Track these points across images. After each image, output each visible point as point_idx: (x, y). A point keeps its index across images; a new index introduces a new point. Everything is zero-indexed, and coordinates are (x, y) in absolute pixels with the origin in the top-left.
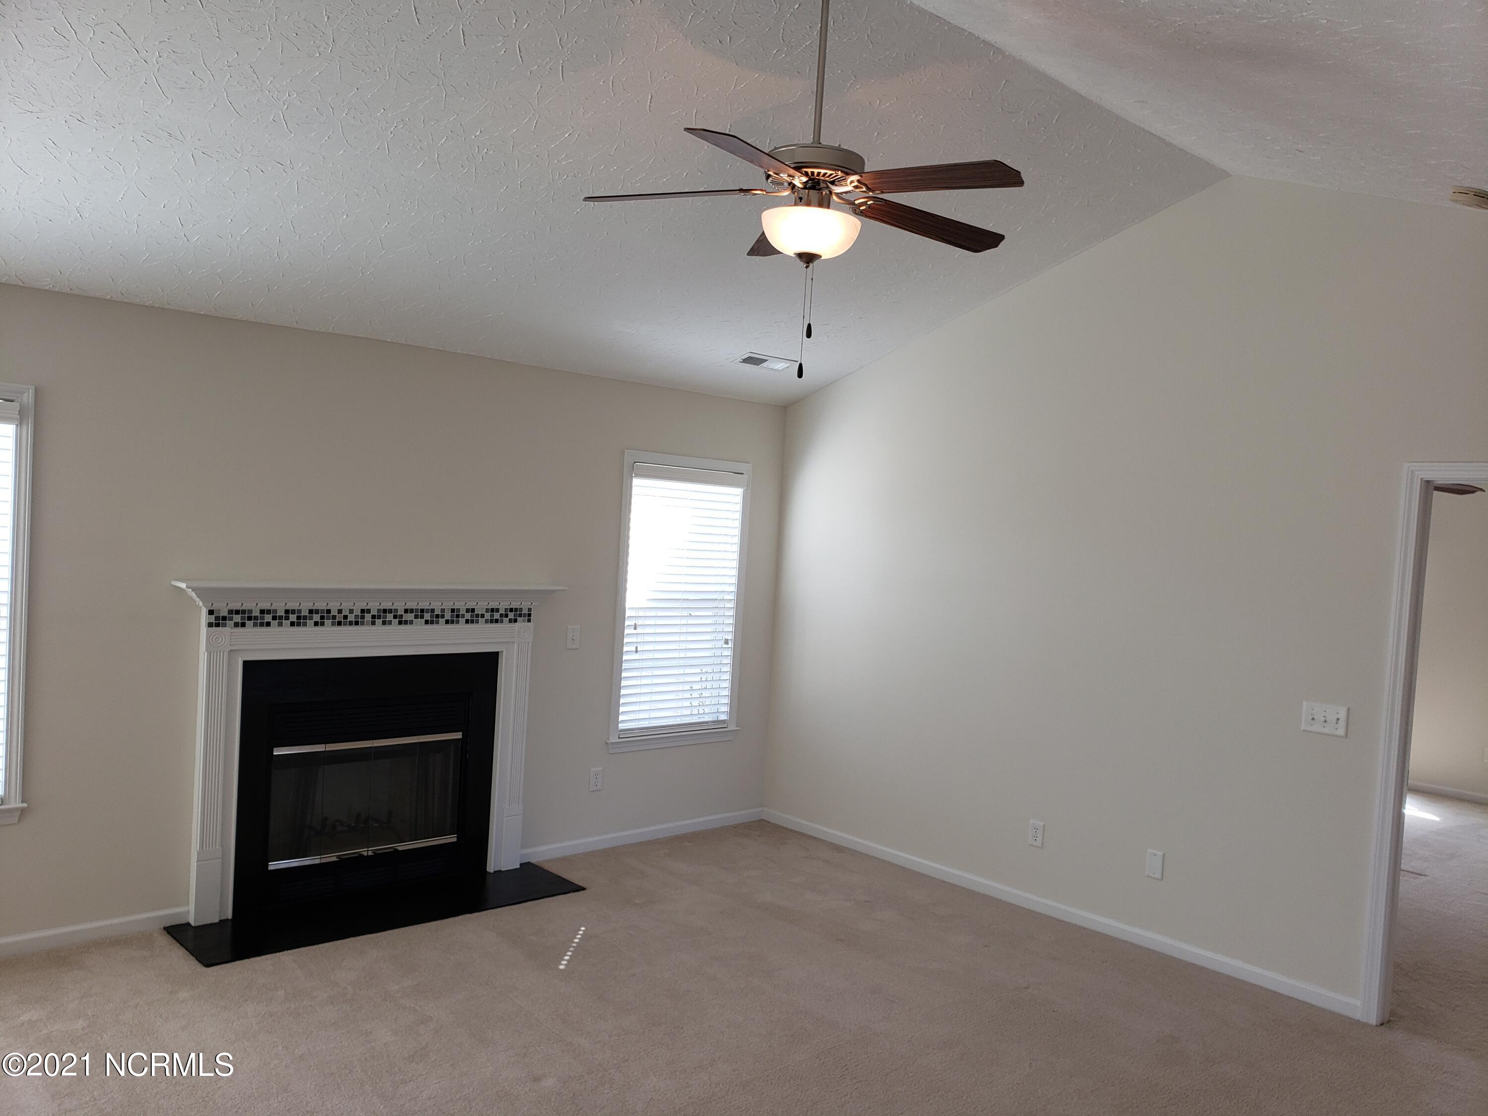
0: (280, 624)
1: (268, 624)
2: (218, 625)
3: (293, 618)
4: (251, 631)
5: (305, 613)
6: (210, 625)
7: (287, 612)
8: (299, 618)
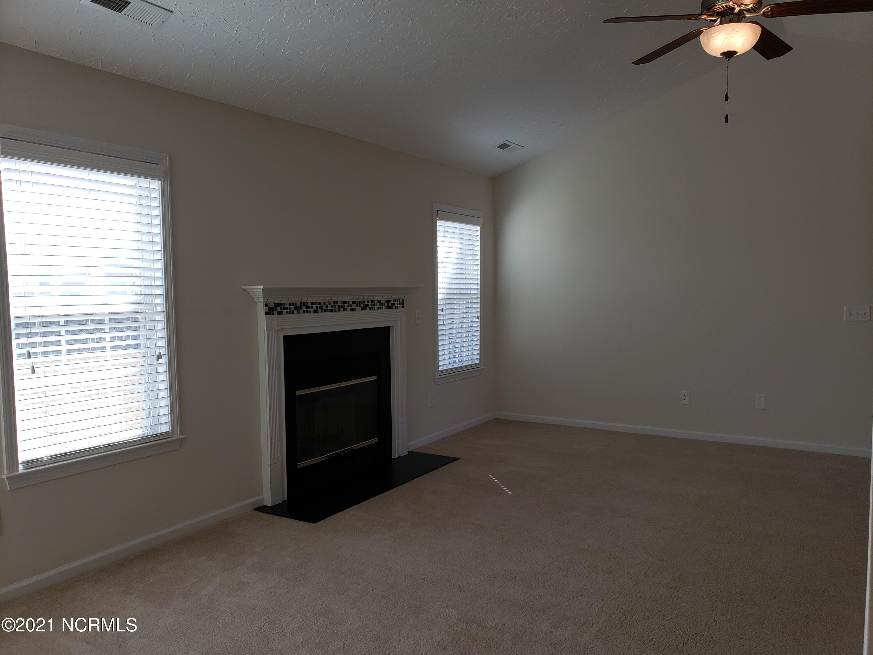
0: (299, 312)
1: (293, 312)
2: (270, 314)
3: (304, 308)
4: (285, 317)
5: (309, 305)
6: (266, 313)
7: (301, 304)
8: (307, 308)
